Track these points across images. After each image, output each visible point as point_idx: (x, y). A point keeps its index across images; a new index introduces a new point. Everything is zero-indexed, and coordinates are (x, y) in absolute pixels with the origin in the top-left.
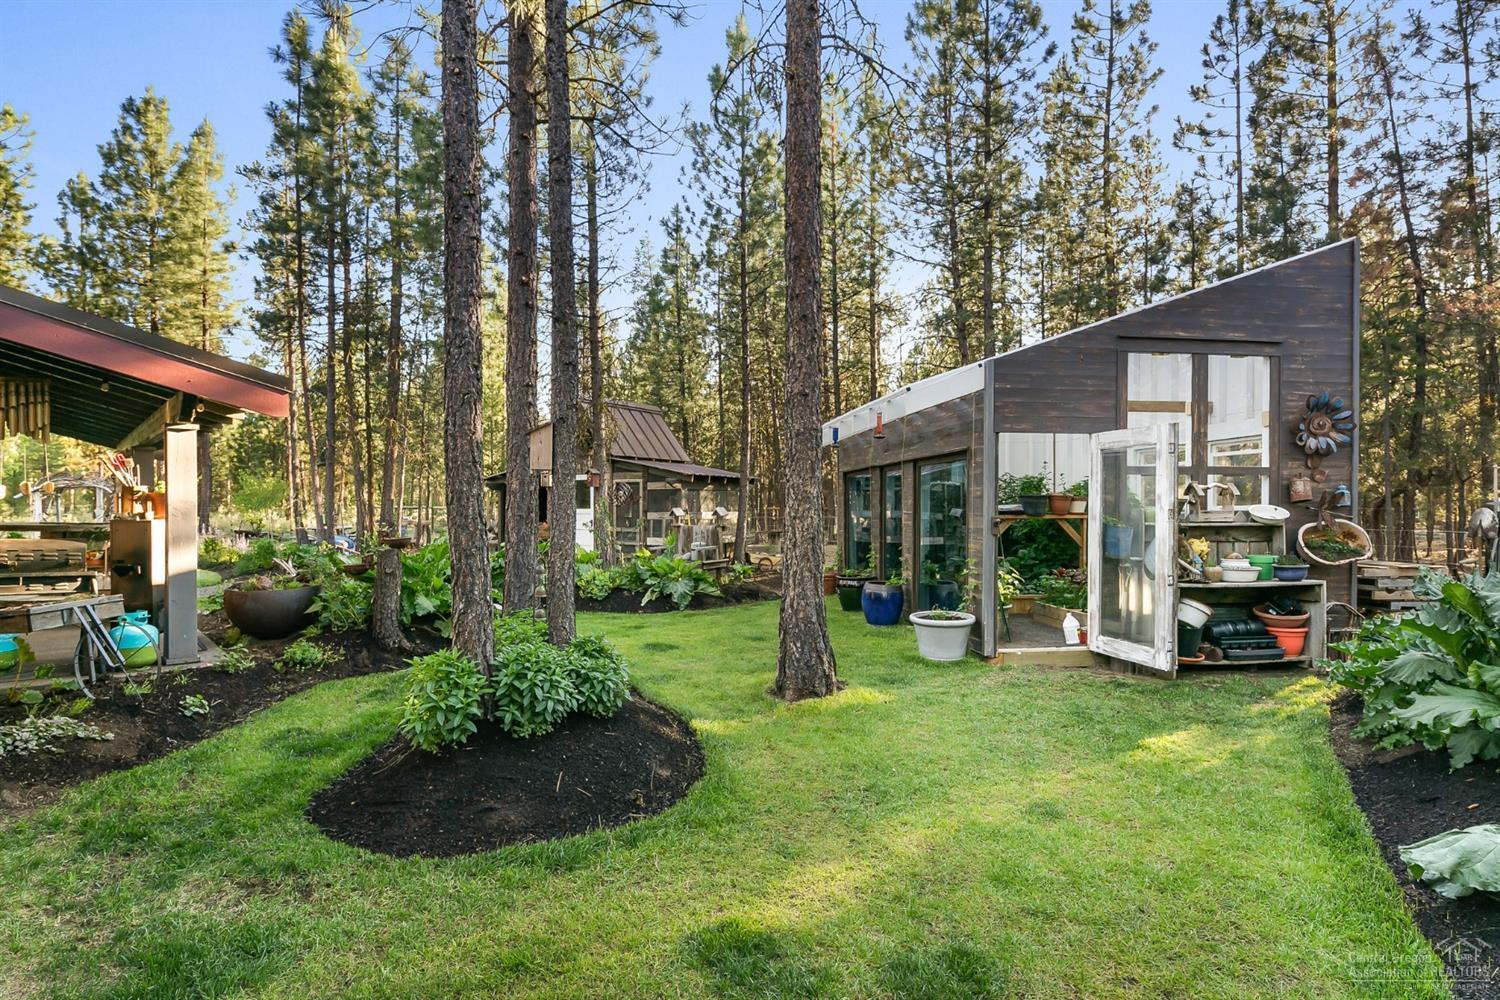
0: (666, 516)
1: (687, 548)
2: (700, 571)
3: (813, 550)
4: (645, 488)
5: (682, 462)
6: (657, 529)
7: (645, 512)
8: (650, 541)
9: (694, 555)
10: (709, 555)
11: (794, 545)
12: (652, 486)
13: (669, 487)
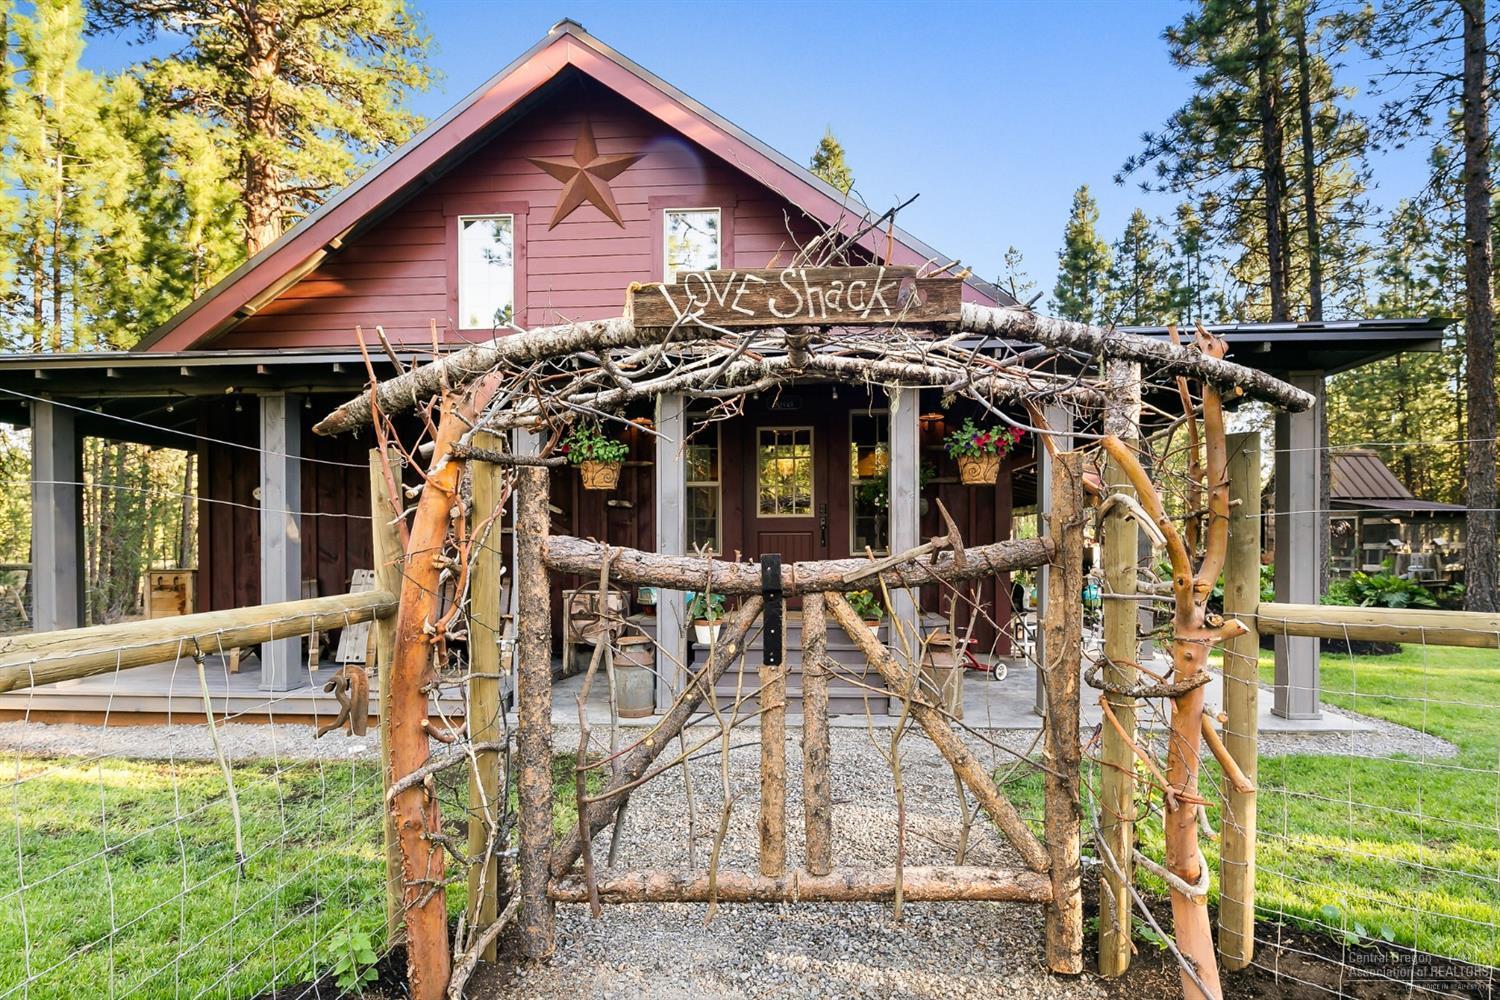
0: (1384, 546)
1: (1404, 569)
2: (1415, 587)
3: (1488, 561)
4: (1360, 523)
5: (1403, 498)
6: (1374, 557)
7: (1361, 543)
8: (1366, 567)
9: (1411, 576)
10: (1427, 576)
11: (1474, 558)
12: (1367, 522)
13: (1386, 522)
